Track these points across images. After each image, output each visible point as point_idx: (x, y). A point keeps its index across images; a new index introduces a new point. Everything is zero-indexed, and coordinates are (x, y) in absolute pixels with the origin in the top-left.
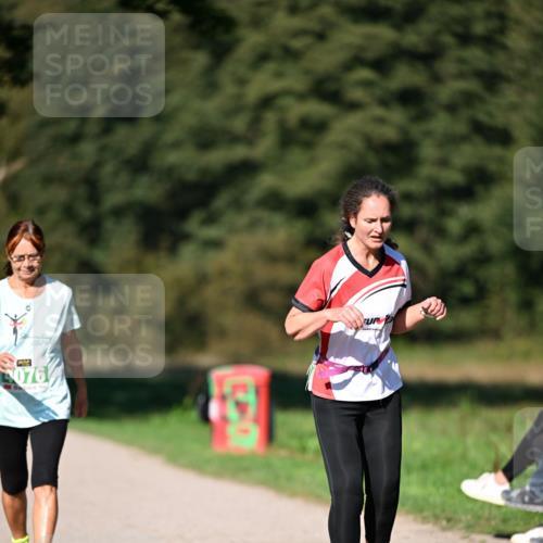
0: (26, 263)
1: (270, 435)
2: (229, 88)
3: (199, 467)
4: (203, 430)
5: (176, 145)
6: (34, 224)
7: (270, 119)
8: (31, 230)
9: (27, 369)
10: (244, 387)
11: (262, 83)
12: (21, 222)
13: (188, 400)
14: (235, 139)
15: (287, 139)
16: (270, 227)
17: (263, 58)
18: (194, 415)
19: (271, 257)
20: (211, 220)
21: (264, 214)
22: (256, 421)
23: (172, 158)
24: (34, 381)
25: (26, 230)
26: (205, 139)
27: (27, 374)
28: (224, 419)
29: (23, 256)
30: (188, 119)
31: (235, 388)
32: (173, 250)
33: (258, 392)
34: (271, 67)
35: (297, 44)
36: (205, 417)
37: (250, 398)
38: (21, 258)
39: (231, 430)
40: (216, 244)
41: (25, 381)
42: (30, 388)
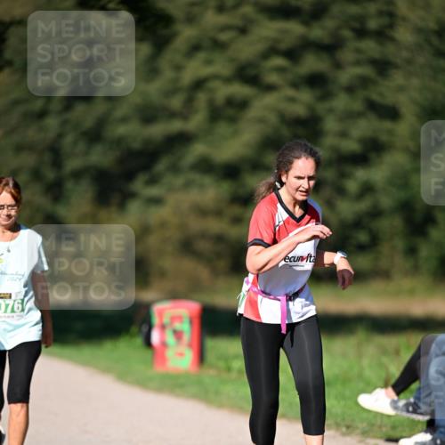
0: (5, 212)
1: (201, 357)
2: (168, 74)
3: (143, 383)
4: (147, 354)
5: (124, 120)
6: (13, 180)
7: (202, 98)
8: (11, 185)
9: (8, 301)
10: (180, 318)
11: (195, 68)
12: (3, 178)
13: (134, 329)
14: (173, 115)
15: (215, 115)
16: (202, 187)
17: (195, 48)
18: (139, 341)
19: (202, 212)
20: (153, 181)
21: (196, 177)
22: (190, 345)
23: (121, 130)
24: (13, 311)
25: (7, 184)
26: (149, 114)
27: (7, 306)
28: (164, 345)
29: (3, 206)
31: (173, 319)
32: (122, 206)
33: (191, 322)
34: (201, 56)
35: (224, 37)
36: (148, 343)
37: (185, 327)
39: (170, 353)
40: (157, 201)
41: (5, 312)
42: (9, 317)
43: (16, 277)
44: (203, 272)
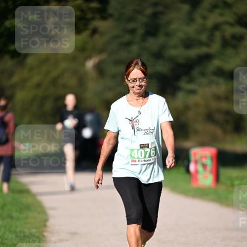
0: (138, 83)
1: (217, 178)
2: (199, 20)
3: (185, 193)
4: (187, 176)
5: (175, 47)
7: (218, 34)
8: (140, 64)
9: (146, 150)
10: (206, 157)
11: (214, 18)
14: (201, 44)
15: (225, 44)
16: (218, 84)
17: (214, 7)
19: (218, 98)
20: (191, 81)
21: (215, 78)
22: (211, 172)
23: (173, 52)
24: (150, 156)
25: (137, 64)
26: (188, 44)
27: (146, 153)
28: (197, 172)
29: (136, 79)
30: (181, 35)
31: (202, 157)
33: (212, 159)
34: (218, 11)
36: (188, 170)
37: (208, 162)
38: (135, 80)
39: (200, 176)
40: (193, 92)
41: (145, 157)
42: (147, 161)
43: (149, 131)
44: (219, 132)
